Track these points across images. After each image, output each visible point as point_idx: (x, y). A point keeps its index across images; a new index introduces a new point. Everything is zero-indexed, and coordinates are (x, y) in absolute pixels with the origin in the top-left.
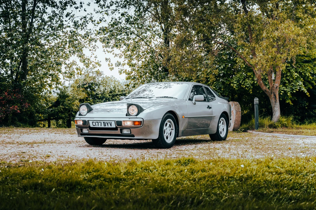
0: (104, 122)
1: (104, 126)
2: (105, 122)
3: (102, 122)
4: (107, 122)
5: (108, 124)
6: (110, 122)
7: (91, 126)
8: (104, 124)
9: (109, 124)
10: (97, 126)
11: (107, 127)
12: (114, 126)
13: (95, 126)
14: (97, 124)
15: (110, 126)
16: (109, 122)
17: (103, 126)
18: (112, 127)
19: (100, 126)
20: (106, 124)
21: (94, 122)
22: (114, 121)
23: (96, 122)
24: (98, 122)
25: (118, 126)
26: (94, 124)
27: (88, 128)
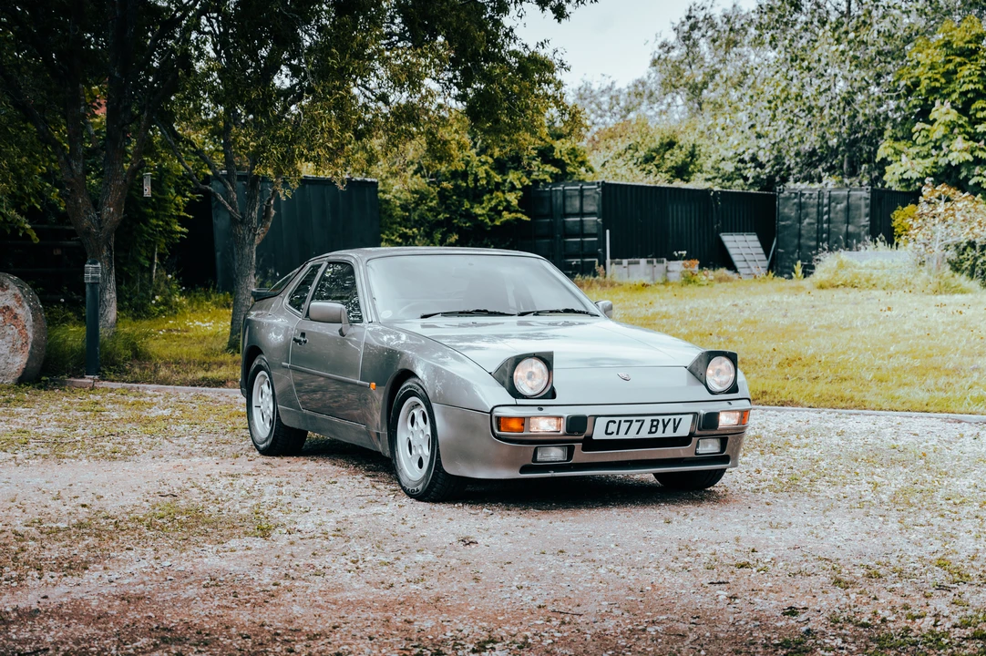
0: (653, 421)
1: (650, 432)
2: (661, 418)
3: (648, 420)
4: (667, 418)
5: (665, 426)
6: (678, 417)
7: (599, 434)
8: (652, 426)
9: (670, 426)
10: (622, 436)
11: (659, 434)
12: (684, 430)
13: (614, 437)
14: (624, 426)
15: (669, 433)
16: (672, 417)
17: (644, 434)
18: (678, 434)
19: (632, 435)
20: (661, 426)
21: (614, 422)
22: (691, 416)
23: (625, 421)
24: (631, 422)
25: (697, 432)
26: (613, 428)
27: (578, 446)
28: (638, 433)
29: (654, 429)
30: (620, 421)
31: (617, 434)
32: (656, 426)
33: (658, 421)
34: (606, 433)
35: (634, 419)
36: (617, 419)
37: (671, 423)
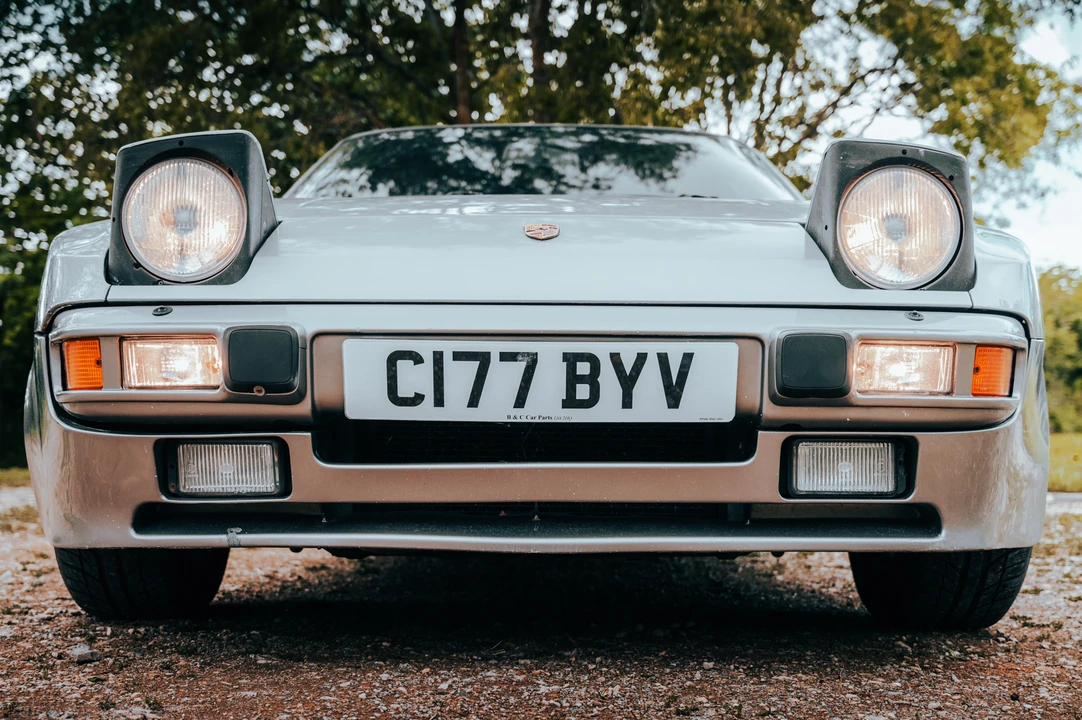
0: (571, 359)
1: (570, 402)
2: (602, 350)
5: (628, 381)
6: (675, 351)
8: (573, 380)
9: (650, 383)
10: (455, 410)
11: (608, 410)
12: (713, 402)
13: (426, 412)
14: (459, 377)
15: (650, 406)
16: (652, 348)
17: (546, 405)
18: (691, 410)
19: (497, 407)
20: (608, 380)
21: (417, 359)
22: (732, 347)
23: (458, 356)
24: (484, 359)
25: (770, 411)
26: (415, 379)
27: (300, 443)
28: (520, 402)
29: (583, 391)
30: (438, 357)
31: (439, 401)
32: (592, 380)
33: (593, 359)
34: (394, 398)
35: (495, 347)
36: (425, 348)
37: (651, 368)
